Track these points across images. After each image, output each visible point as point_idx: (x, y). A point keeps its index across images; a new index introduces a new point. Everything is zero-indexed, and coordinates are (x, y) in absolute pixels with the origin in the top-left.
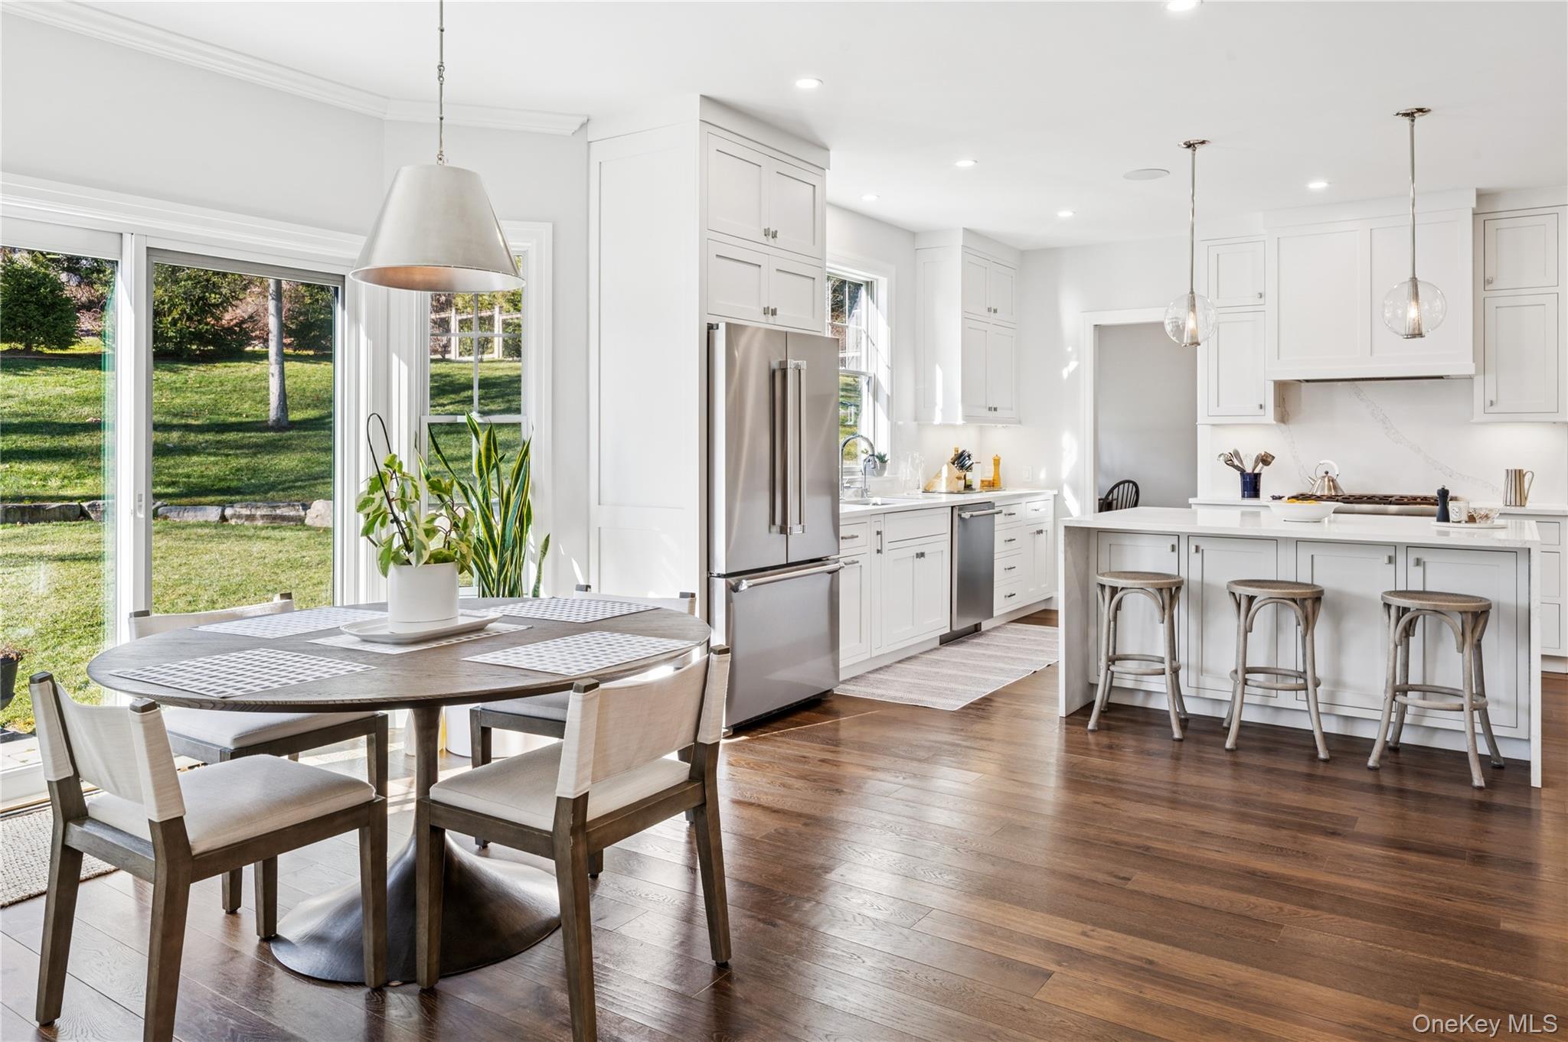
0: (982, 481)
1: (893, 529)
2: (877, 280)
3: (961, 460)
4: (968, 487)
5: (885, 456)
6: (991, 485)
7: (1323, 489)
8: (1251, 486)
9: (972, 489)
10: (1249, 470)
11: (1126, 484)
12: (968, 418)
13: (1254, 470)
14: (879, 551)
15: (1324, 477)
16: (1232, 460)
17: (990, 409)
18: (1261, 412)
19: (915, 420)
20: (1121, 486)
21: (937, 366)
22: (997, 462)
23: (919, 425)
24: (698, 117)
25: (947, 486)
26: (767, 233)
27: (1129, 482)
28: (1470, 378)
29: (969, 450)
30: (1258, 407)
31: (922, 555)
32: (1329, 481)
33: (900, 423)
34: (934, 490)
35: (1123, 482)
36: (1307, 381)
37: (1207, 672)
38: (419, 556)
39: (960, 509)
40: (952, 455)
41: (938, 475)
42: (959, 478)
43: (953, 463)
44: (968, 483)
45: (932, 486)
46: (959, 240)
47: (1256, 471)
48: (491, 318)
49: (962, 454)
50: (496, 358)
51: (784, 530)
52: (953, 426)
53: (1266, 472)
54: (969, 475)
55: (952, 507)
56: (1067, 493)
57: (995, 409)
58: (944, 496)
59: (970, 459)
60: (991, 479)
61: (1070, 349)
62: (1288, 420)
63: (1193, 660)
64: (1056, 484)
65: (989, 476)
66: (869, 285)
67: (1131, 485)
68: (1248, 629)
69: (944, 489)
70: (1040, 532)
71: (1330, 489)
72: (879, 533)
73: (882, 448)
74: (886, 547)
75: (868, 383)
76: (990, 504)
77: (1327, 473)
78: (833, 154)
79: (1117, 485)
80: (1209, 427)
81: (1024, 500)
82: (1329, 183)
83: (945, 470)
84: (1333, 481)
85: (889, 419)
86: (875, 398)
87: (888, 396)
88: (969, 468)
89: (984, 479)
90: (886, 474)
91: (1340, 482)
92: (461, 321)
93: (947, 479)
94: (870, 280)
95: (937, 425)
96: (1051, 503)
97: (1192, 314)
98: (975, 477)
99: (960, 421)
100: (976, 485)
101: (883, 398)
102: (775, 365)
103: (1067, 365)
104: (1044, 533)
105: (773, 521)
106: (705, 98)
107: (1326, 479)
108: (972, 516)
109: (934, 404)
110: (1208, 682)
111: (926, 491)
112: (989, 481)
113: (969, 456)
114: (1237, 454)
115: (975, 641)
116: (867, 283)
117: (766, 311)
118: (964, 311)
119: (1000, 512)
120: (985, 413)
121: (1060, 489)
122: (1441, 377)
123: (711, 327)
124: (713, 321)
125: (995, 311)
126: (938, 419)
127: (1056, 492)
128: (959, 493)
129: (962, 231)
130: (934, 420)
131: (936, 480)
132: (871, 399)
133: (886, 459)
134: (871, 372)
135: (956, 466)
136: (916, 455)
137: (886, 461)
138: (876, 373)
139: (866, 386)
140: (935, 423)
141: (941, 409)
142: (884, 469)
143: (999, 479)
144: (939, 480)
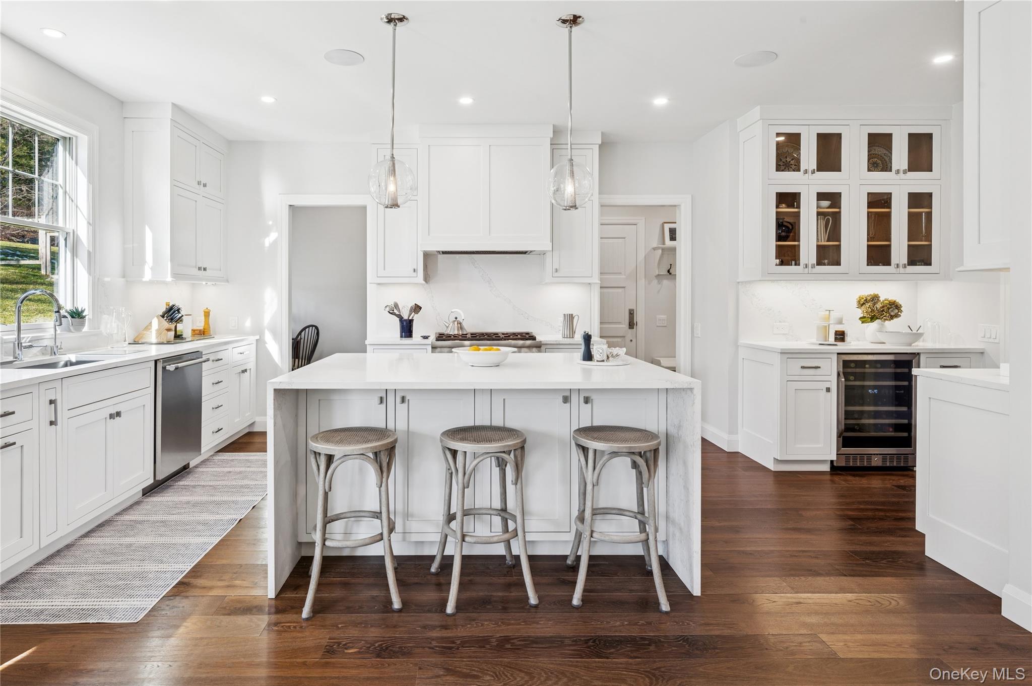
0: (193, 331)
2: (76, 137)
3: (172, 314)
4: (178, 337)
5: (83, 311)
6: (201, 334)
7: (454, 330)
8: (407, 329)
9: (182, 339)
10: (406, 317)
11: (311, 328)
12: (177, 276)
13: (409, 317)
14: (52, 423)
15: (455, 321)
16: (394, 310)
17: (200, 269)
18: (415, 274)
19: (124, 277)
20: (307, 330)
21: (147, 228)
22: (207, 314)
23: (127, 281)
25: (157, 337)
27: (312, 326)
28: (544, 253)
29: (178, 303)
30: (412, 271)
31: (117, 414)
32: (458, 324)
33: (107, 279)
34: (143, 341)
35: (308, 327)
36: (444, 253)
37: (412, 516)
39: (164, 362)
40: (163, 309)
41: (148, 327)
42: (169, 330)
43: (163, 317)
44: (178, 333)
45: (141, 338)
46: (168, 113)
47: (410, 318)
49: (171, 308)
52: (165, 283)
53: (416, 318)
54: (180, 327)
55: (156, 361)
56: (268, 337)
57: (205, 269)
58: (154, 347)
59: (179, 312)
60: (202, 328)
61: (270, 223)
62: (429, 281)
63: (400, 507)
64: (258, 331)
65: (200, 325)
66: (67, 140)
67: (314, 328)
68: (466, 485)
69: (154, 339)
70: (245, 371)
71: (458, 330)
72: (52, 402)
74: (65, 415)
75: (66, 239)
76: (197, 354)
77: (456, 318)
79: (304, 329)
80: (375, 285)
81: (230, 346)
82: (474, 100)
83: (155, 323)
84: (460, 324)
85: (89, 273)
86: (74, 254)
87: (89, 253)
88: (180, 320)
89: (195, 328)
90: (86, 329)
91: (464, 324)
93: (157, 331)
94: (68, 136)
95: (146, 282)
96: (254, 346)
97: (392, 178)
98: (185, 328)
99: (169, 279)
100: (187, 332)
101: (83, 254)
103: (268, 235)
104: (248, 371)
107: (456, 323)
108: (177, 368)
109: (143, 262)
110: (414, 526)
111: (135, 343)
112: (200, 331)
113: (178, 310)
114: (396, 306)
115: (181, 483)
116: (65, 138)
118: (173, 180)
119: (208, 360)
120: (195, 271)
121: (262, 334)
122: (525, 253)
125: (205, 185)
126: (148, 276)
127: (258, 337)
128: (169, 343)
129: (171, 104)
130: (144, 277)
131: (145, 332)
132: (69, 254)
133: (84, 314)
134: (70, 228)
135: (165, 318)
136: (122, 310)
137: (85, 317)
138: (75, 230)
139: (64, 242)
140: (144, 280)
141: (151, 267)
142: (83, 325)
143: (210, 327)
144: (148, 333)
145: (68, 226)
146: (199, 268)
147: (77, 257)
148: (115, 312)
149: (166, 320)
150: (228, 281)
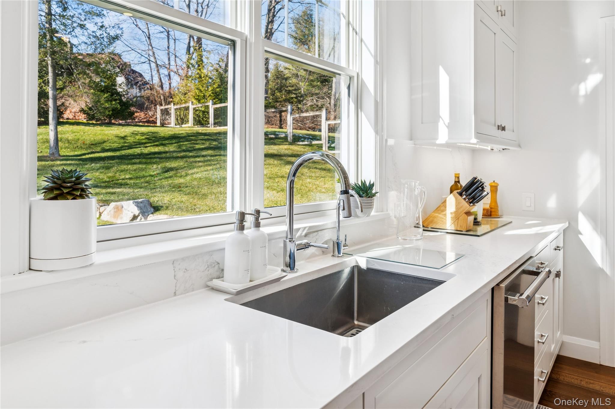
6: (488, 214)
19: (411, 138)
22: (494, 189)
23: (417, 144)
33: (391, 142)
34: (435, 226)
42: (469, 213)
43: (461, 194)
45: (432, 222)
48: (188, 107)
49: (473, 183)
50: (190, 126)
55: (493, 290)
57: (503, 129)
60: (490, 207)
65: (489, 204)
69: (449, 226)
70: (558, 275)
75: (349, 88)
83: (451, 203)
87: (375, 102)
92: (175, 109)
93: (454, 213)
95: (440, 145)
96: (562, 236)
99: (472, 140)
109: (436, 117)
120: (494, 131)
121: (573, 220)
125: (502, 14)
126: (443, 137)
127: (566, 224)
130: (437, 139)
131: (437, 215)
132: (352, 106)
133: (374, 192)
134: (353, 70)
135: (464, 197)
136: (415, 184)
137: (374, 195)
138: (360, 74)
139: (347, 91)
140: (438, 142)
141: (447, 124)
142: (370, 206)
143: (498, 206)
144: (441, 216)
145: (351, 68)
146: (498, 126)
147: (361, 111)
148: (407, 188)
149: (465, 199)
150: (519, 146)
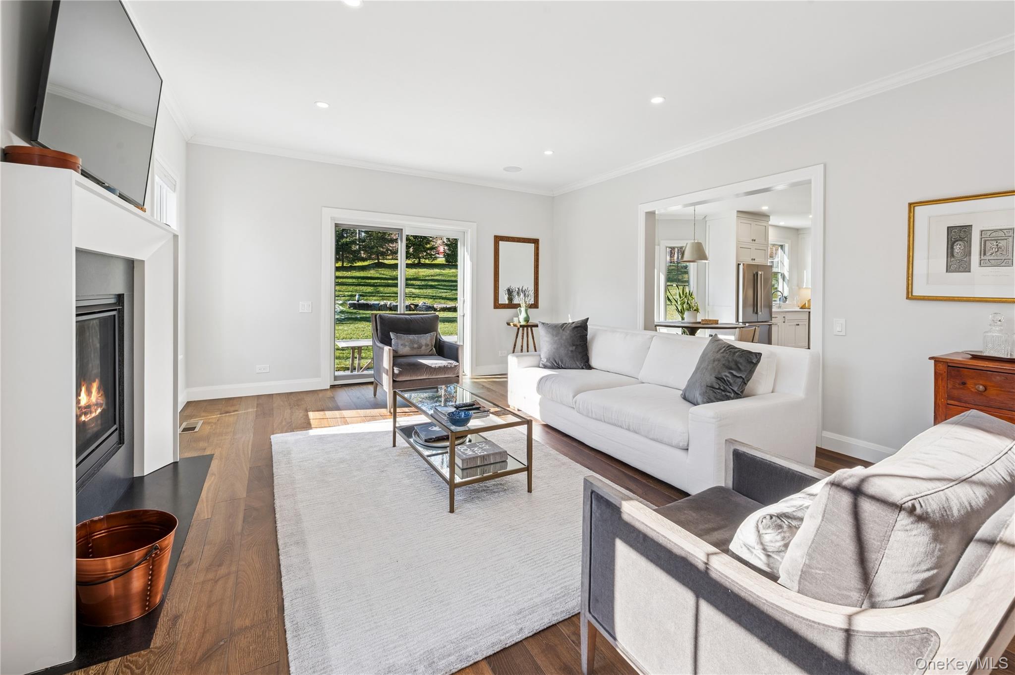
1: (788, 317)
5: (786, 297)
14: (784, 322)
24: (736, 215)
26: (753, 240)
31: (798, 325)
38: (693, 309)
51: (757, 313)
66: (782, 246)
72: (784, 317)
73: (786, 294)
74: (786, 321)
78: (771, 217)
86: (784, 280)
90: (787, 302)
102: (754, 273)
105: (754, 311)
106: (738, 211)
117: (752, 259)
123: (739, 264)
124: (739, 263)
